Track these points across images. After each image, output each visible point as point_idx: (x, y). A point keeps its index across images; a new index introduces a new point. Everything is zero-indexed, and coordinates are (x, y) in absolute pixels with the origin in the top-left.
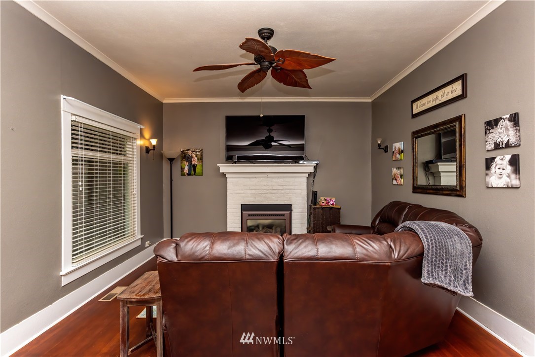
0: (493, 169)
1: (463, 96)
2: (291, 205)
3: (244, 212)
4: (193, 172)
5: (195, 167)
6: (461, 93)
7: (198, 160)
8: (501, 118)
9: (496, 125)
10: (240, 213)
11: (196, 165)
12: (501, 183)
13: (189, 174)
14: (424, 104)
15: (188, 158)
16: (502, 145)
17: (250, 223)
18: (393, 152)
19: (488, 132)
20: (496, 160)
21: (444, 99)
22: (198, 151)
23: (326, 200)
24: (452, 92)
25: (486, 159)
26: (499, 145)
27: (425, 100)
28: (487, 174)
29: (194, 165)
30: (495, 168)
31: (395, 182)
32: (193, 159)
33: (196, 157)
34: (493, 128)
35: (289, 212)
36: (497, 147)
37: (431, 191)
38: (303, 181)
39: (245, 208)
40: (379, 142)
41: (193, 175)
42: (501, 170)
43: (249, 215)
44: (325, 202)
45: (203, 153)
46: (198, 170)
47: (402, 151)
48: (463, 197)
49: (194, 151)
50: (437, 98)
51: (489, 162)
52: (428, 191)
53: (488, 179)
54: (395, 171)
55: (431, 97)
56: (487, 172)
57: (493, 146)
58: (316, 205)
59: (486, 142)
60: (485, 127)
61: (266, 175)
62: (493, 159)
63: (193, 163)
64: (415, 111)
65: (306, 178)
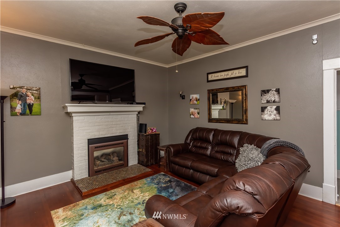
0: (266, 112)
1: (246, 76)
2: (127, 135)
3: (90, 146)
4: (28, 111)
5: (30, 106)
6: (245, 75)
7: (35, 98)
8: (271, 90)
9: (268, 93)
10: (87, 147)
11: (33, 104)
12: (271, 118)
13: (23, 114)
14: (218, 76)
15: (21, 96)
16: (271, 101)
17: (96, 154)
18: (191, 100)
19: (263, 95)
20: (267, 108)
21: (232, 76)
22: (34, 89)
23: (151, 129)
24: (239, 73)
25: (262, 107)
26: (269, 101)
27: (219, 74)
28: (262, 114)
29: (30, 104)
30: (267, 111)
31: (192, 116)
32: (28, 98)
33: (33, 95)
34: (266, 94)
35: (126, 140)
36: (268, 102)
37: (224, 122)
38: (134, 117)
39: (91, 142)
40: (181, 93)
41: (28, 115)
42: (271, 113)
43: (96, 147)
44: (151, 131)
45: (41, 92)
46: (35, 109)
47: (199, 100)
48: (246, 124)
49: (29, 90)
50: (228, 75)
51: (263, 109)
52: (221, 122)
53: (262, 116)
54: (192, 110)
55: (223, 73)
56: (262, 113)
57: (266, 102)
58: (146, 133)
59: (262, 99)
60: (261, 93)
61: (109, 114)
62: (266, 107)
63: (28, 102)
64: (210, 79)
65: (136, 115)
